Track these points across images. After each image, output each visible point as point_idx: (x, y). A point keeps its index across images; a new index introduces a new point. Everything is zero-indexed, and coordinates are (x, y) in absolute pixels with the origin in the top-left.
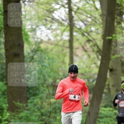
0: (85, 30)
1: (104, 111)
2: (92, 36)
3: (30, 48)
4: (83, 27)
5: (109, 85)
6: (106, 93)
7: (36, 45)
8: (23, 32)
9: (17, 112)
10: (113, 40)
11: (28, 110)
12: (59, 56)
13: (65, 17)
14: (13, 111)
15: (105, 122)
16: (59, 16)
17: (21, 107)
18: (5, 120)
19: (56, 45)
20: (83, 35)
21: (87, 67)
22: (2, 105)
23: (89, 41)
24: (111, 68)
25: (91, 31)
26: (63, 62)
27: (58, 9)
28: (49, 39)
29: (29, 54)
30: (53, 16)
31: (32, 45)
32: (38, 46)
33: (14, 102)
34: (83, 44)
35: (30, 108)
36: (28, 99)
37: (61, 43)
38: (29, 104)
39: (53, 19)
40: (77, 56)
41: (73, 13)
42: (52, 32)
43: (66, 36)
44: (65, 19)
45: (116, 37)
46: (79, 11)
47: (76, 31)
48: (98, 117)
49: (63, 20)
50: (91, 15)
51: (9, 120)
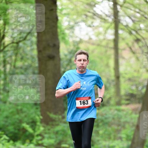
0: (132, 28)
2: (141, 34)
3: (68, 50)
4: (131, 24)
7: (74, 46)
8: (59, 30)
9: (53, 125)
11: (65, 123)
12: (101, 59)
13: (109, 12)
14: (47, 124)
16: (101, 11)
17: (57, 119)
18: (38, 135)
19: (98, 45)
20: (131, 33)
21: (135, 71)
22: (35, 116)
23: (138, 40)
25: (140, 29)
26: (107, 65)
27: (100, 2)
28: (90, 39)
29: (66, 55)
30: (95, 11)
31: (70, 46)
32: (76, 46)
33: (48, 113)
34: (130, 44)
36: (65, 109)
37: (104, 43)
39: (95, 14)
40: (123, 58)
41: (118, 7)
42: (93, 30)
43: (110, 35)
46: (126, 5)
47: (122, 29)
49: (107, 16)
50: (140, 10)
51: (43, 134)
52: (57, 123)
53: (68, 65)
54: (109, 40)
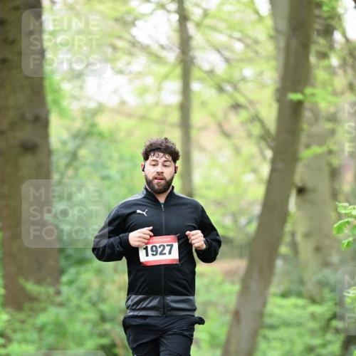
0: (225, 76)
1: (281, 307)
3: (68, 129)
4: (221, 68)
5: (293, 235)
6: (285, 258)
7: (85, 119)
8: (47, 83)
9: (32, 310)
10: (307, 105)
11: (61, 305)
13: (168, 38)
14: (19, 308)
15: (282, 340)
16: (150, 36)
17: (43, 297)
19: (143, 118)
20: (221, 89)
21: (231, 181)
23: (236, 107)
24: (299, 184)
25: (244, 79)
27: (147, 14)
28: (123, 103)
29: (64, 143)
30: (133, 37)
31: (74, 120)
32: (89, 121)
33: (22, 281)
34: (220, 115)
35: (68, 300)
36: (62, 272)
37: (156, 113)
38: (65, 289)
39: (134, 43)
40: (203, 149)
41: (191, 27)
42: (131, 81)
43: (171, 94)
44: (167, 45)
45: (313, 95)
46: (208, 21)
47: (200, 80)
48: (262, 326)
49: (162, 47)
50: (242, 32)
51: (9, 332)
52: (43, 305)
53: (68, 166)
54: (168, 106)
